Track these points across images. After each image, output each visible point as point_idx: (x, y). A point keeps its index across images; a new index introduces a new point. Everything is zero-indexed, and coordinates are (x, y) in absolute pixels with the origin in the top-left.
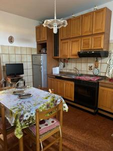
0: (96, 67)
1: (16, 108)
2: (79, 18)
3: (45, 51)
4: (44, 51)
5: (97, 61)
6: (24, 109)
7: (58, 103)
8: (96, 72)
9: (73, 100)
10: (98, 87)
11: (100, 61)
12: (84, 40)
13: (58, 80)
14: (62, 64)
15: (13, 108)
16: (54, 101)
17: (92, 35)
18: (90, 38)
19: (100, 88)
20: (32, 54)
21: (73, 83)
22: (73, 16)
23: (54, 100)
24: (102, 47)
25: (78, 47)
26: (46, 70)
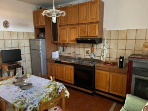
0: (92, 52)
1: (19, 101)
2: (76, 6)
3: (44, 36)
4: (42, 36)
5: (93, 46)
6: (27, 101)
7: (60, 91)
8: (92, 56)
9: (73, 83)
10: (95, 70)
11: (95, 47)
12: (81, 27)
13: (58, 64)
14: (61, 48)
15: (15, 101)
16: (56, 90)
17: (88, 23)
18: (86, 25)
19: (96, 71)
20: (30, 38)
21: (72, 67)
22: (70, 3)
23: (56, 88)
24: (97, 34)
25: (76, 34)
26: (45, 54)
